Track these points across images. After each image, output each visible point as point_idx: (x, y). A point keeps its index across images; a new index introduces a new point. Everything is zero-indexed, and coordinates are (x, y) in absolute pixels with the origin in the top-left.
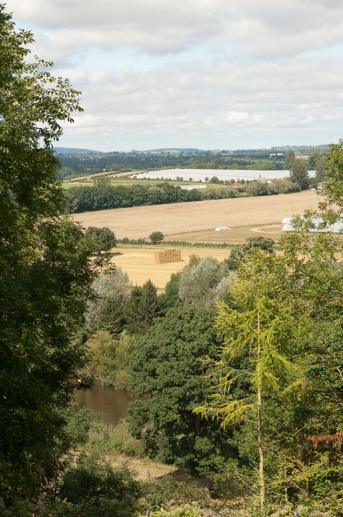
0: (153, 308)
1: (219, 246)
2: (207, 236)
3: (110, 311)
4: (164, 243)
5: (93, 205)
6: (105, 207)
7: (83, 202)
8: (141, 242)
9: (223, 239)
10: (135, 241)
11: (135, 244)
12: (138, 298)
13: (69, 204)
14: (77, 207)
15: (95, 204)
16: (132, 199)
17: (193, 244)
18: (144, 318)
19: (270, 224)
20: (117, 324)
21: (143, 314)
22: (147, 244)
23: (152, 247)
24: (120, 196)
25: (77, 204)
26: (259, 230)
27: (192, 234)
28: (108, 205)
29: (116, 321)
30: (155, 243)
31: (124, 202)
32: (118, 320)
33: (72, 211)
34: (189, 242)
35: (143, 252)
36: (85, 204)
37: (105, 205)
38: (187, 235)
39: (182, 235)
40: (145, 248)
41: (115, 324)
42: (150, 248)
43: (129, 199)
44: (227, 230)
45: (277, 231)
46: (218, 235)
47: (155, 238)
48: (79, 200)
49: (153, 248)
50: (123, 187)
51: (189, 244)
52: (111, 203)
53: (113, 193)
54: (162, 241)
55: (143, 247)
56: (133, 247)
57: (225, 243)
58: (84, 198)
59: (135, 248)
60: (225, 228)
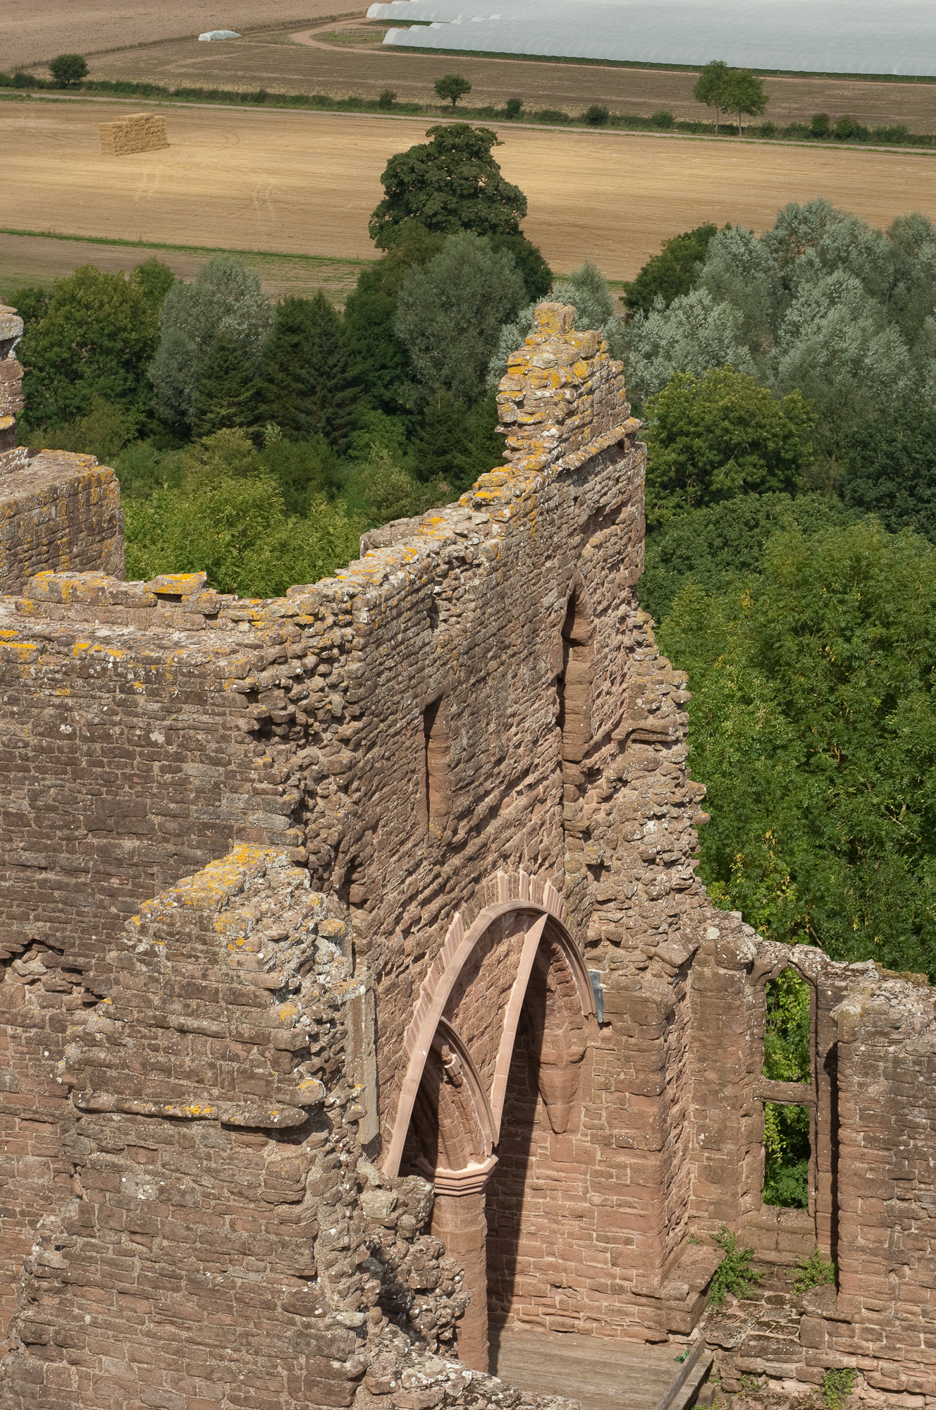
0: (335, 366)
1: (244, 98)
2: (190, 61)
3: (226, 373)
4: (91, 86)
8: (23, 82)
9: (240, 73)
10: (7, 78)
11: (8, 85)
12: (295, 339)
17: (172, 89)
18: (312, 391)
19: (333, 19)
20: (246, 403)
21: (312, 380)
22: (42, 86)
23: (62, 97)
26: (314, 37)
27: (144, 53)
29: (241, 398)
30: (63, 86)
32: (248, 394)
34: (161, 84)
35: (38, 111)
38: (132, 55)
39: (117, 56)
40: (41, 99)
41: (239, 404)
42: (56, 101)
44: (229, 39)
45: (369, 45)
46: (217, 57)
47: (65, 72)
49: (64, 101)
51: (161, 92)
54: (84, 79)
55: (34, 95)
56: (7, 96)
57: (261, 91)
59: (12, 99)
60: (223, 33)
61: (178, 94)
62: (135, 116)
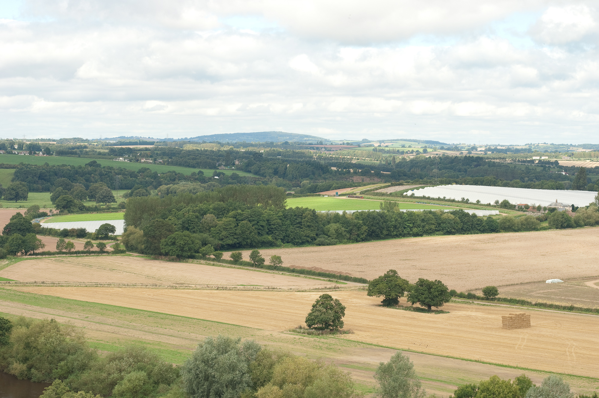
1: (565, 308)
2: (542, 291)
4: (499, 300)
5: (381, 232)
6: (394, 235)
7: (371, 229)
8: (471, 296)
9: (563, 298)
10: (464, 295)
11: (464, 297)
13: (356, 231)
14: (364, 235)
15: (385, 232)
16: (423, 227)
17: (534, 303)
22: (478, 298)
23: (486, 303)
24: (410, 223)
25: (365, 231)
26: (595, 284)
27: (522, 287)
28: (398, 233)
30: (487, 299)
31: (415, 230)
33: (359, 239)
34: (529, 300)
35: (476, 309)
36: (373, 232)
37: (395, 233)
38: (517, 287)
39: (511, 287)
40: (478, 304)
42: (484, 305)
43: (420, 228)
44: (559, 283)
46: (554, 290)
47: (489, 293)
48: (367, 228)
49: (487, 305)
50: (415, 213)
51: (529, 304)
52: (401, 232)
53: (404, 220)
54: (497, 297)
55: (475, 302)
56: (463, 302)
57: (572, 305)
58: (372, 225)
59: (466, 303)
60: (556, 280)
61: (536, 305)
62: (517, 313)
